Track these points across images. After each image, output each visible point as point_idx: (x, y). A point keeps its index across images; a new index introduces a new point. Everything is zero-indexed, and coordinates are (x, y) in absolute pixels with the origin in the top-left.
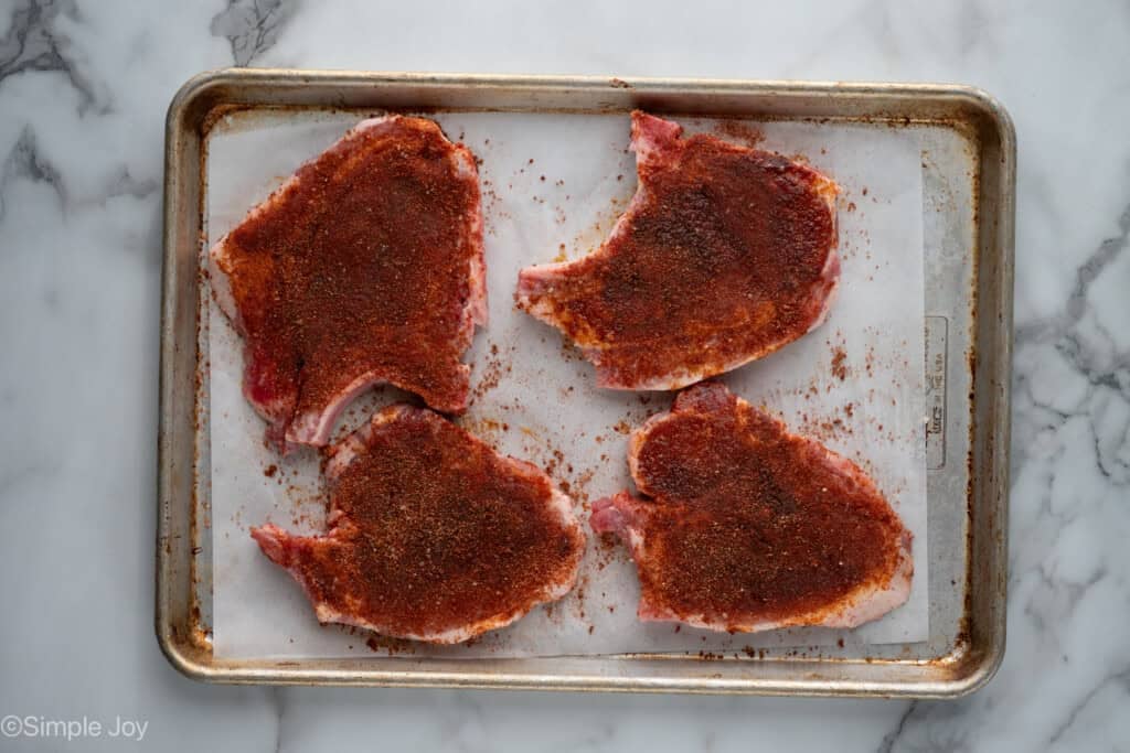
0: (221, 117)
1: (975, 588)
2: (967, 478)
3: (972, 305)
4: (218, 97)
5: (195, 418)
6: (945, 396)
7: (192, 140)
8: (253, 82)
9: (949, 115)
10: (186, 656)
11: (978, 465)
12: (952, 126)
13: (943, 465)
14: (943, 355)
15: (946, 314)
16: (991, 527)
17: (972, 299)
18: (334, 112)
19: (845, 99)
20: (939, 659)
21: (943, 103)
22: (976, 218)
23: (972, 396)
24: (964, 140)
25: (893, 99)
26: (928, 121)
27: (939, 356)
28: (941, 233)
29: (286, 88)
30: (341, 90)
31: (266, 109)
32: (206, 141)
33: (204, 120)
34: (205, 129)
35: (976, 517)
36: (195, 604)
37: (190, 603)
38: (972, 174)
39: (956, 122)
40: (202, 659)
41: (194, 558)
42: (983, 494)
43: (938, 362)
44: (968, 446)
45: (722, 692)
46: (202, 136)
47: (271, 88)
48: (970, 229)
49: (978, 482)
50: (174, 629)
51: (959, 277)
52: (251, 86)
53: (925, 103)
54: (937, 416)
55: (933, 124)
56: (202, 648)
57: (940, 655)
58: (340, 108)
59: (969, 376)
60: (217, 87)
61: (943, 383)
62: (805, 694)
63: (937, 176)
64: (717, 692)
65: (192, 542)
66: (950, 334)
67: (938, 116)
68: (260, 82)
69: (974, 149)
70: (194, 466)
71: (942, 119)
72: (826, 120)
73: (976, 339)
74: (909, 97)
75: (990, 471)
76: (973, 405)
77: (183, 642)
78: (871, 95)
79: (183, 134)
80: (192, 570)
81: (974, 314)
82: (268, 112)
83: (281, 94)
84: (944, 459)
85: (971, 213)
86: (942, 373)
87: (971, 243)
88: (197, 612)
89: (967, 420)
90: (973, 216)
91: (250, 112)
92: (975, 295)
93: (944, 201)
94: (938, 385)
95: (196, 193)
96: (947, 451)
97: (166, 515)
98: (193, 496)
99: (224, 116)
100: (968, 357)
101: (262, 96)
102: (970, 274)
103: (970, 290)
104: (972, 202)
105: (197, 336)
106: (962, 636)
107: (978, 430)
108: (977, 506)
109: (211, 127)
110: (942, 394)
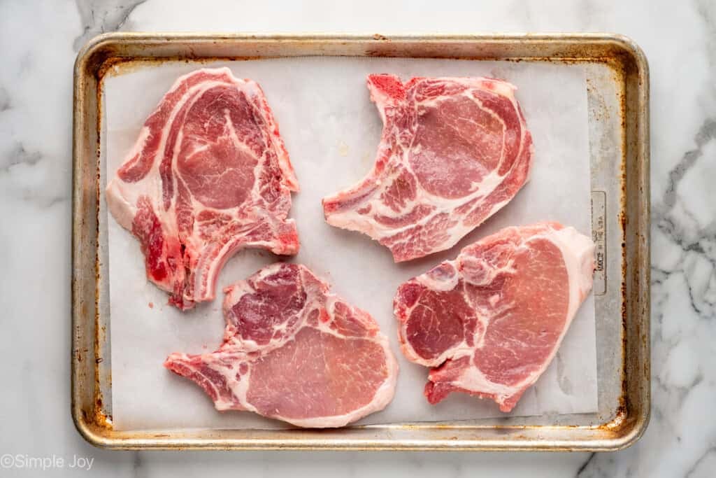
0: (111, 66)
1: (629, 375)
2: (621, 300)
3: (623, 183)
4: (109, 52)
5: (97, 270)
6: (605, 245)
7: (92, 82)
8: (132, 42)
9: (603, 54)
10: (92, 431)
11: (629, 292)
12: (606, 62)
13: (605, 292)
14: (603, 218)
15: (604, 190)
16: (638, 333)
17: (622, 179)
18: (187, 62)
19: (532, 44)
20: (606, 425)
21: (599, 46)
22: (623, 124)
23: (623, 245)
24: (614, 72)
25: (564, 44)
26: (589, 59)
27: (601, 218)
28: (599, 134)
29: (154, 45)
30: (191, 46)
31: (141, 60)
32: (101, 83)
33: (99, 69)
34: (101, 75)
35: (629, 327)
36: (99, 397)
37: (95, 396)
38: (620, 95)
39: (608, 59)
40: (104, 433)
41: (97, 366)
42: (633, 311)
43: (600, 222)
44: (621, 279)
45: (458, 449)
46: (98, 79)
47: (145, 46)
48: (619, 132)
49: (629, 303)
50: (84, 413)
51: (613, 164)
52: (131, 44)
53: (586, 46)
54: (601, 259)
55: (593, 61)
56: (104, 426)
57: (607, 422)
58: (191, 59)
59: (622, 232)
60: (108, 45)
61: (603, 237)
62: (515, 449)
63: (596, 97)
64: (454, 449)
65: (96, 355)
66: (607, 203)
67: (596, 55)
68: (137, 41)
69: (621, 77)
70: (96, 303)
71: (599, 57)
72: (520, 60)
73: (625, 206)
74: (576, 42)
75: (637, 294)
76: (624, 251)
77: (91, 423)
78: (549, 42)
79: (85, 78)
80: (96, 374)
81: (623, 189)
82: (142, 62)
83: (151, 50)
84: (606, 288)
85: (620, 121)
86: (602, 230)
87: (620, 141)
88: (100, 402)
89: (621, 260)
90: (621, 123)
91: (130, 62)
92: (624, 176)
93: (601, 113)
94: (601, 237)
95: (95, 118)
96: (608, 282)
97: (77, 336)
98: (96, 324)
99: (113, 66)
100: (620, 218)
101: (138, 51)
102: (620, 162)
103: (621, 173)
104: (621, 113)
105: (97, 215)
106: (621, 409)
107: (629, 268)
108: (629, 320)
109: (104, 74)
110: (603, 244)
